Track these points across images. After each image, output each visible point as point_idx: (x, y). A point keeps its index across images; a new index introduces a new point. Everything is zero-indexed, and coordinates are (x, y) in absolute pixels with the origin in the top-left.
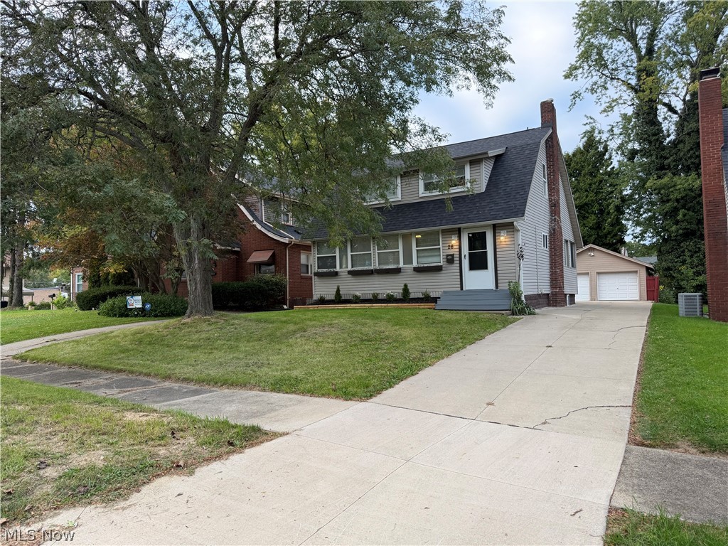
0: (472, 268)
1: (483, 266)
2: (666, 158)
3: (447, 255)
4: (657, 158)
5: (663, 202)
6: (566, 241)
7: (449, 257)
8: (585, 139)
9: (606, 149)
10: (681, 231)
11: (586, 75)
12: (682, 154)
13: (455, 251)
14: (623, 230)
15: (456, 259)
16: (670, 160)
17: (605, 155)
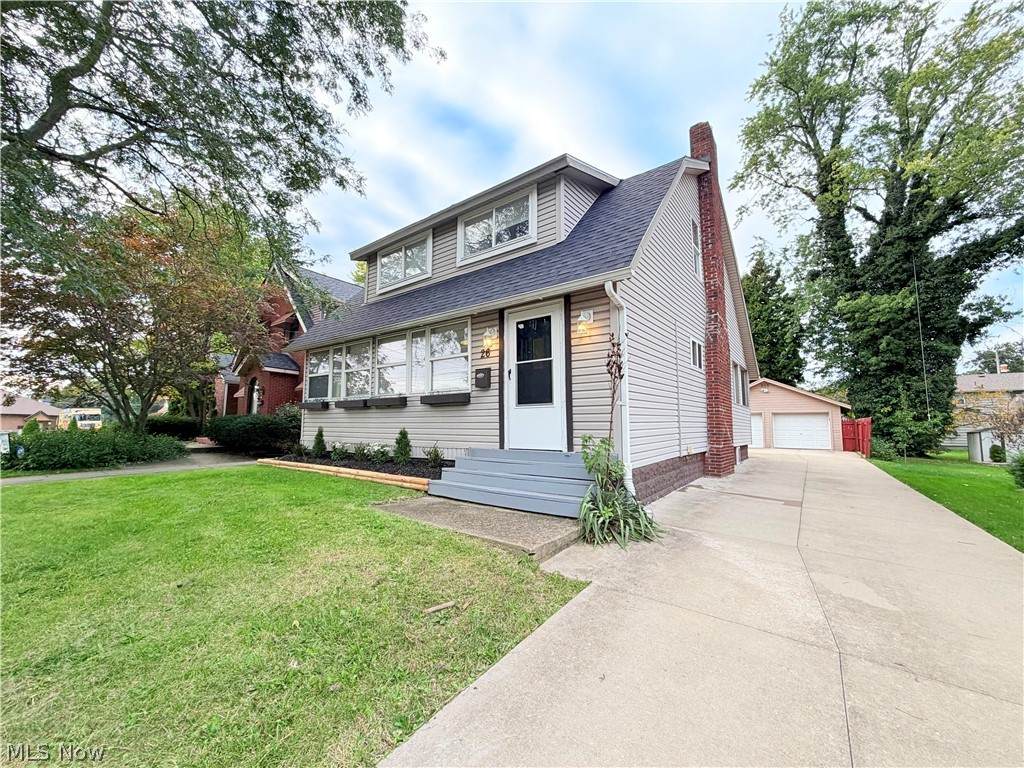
0: (524, 398)
1: (546, 397)
2: (858, 277)
3: (478, 371)
4: (846, 277)
5: (854, 329)
6: (736, 366)
7: (481, 375)
8: (754, 263)
9: (778, 273)
10: (884, 364)
11: (754, 186)
12: (881, 270)
13: (492, 362)
14: (801, 364)
15: (495, 379)
16: (864, 278)
17: (776, 280)
